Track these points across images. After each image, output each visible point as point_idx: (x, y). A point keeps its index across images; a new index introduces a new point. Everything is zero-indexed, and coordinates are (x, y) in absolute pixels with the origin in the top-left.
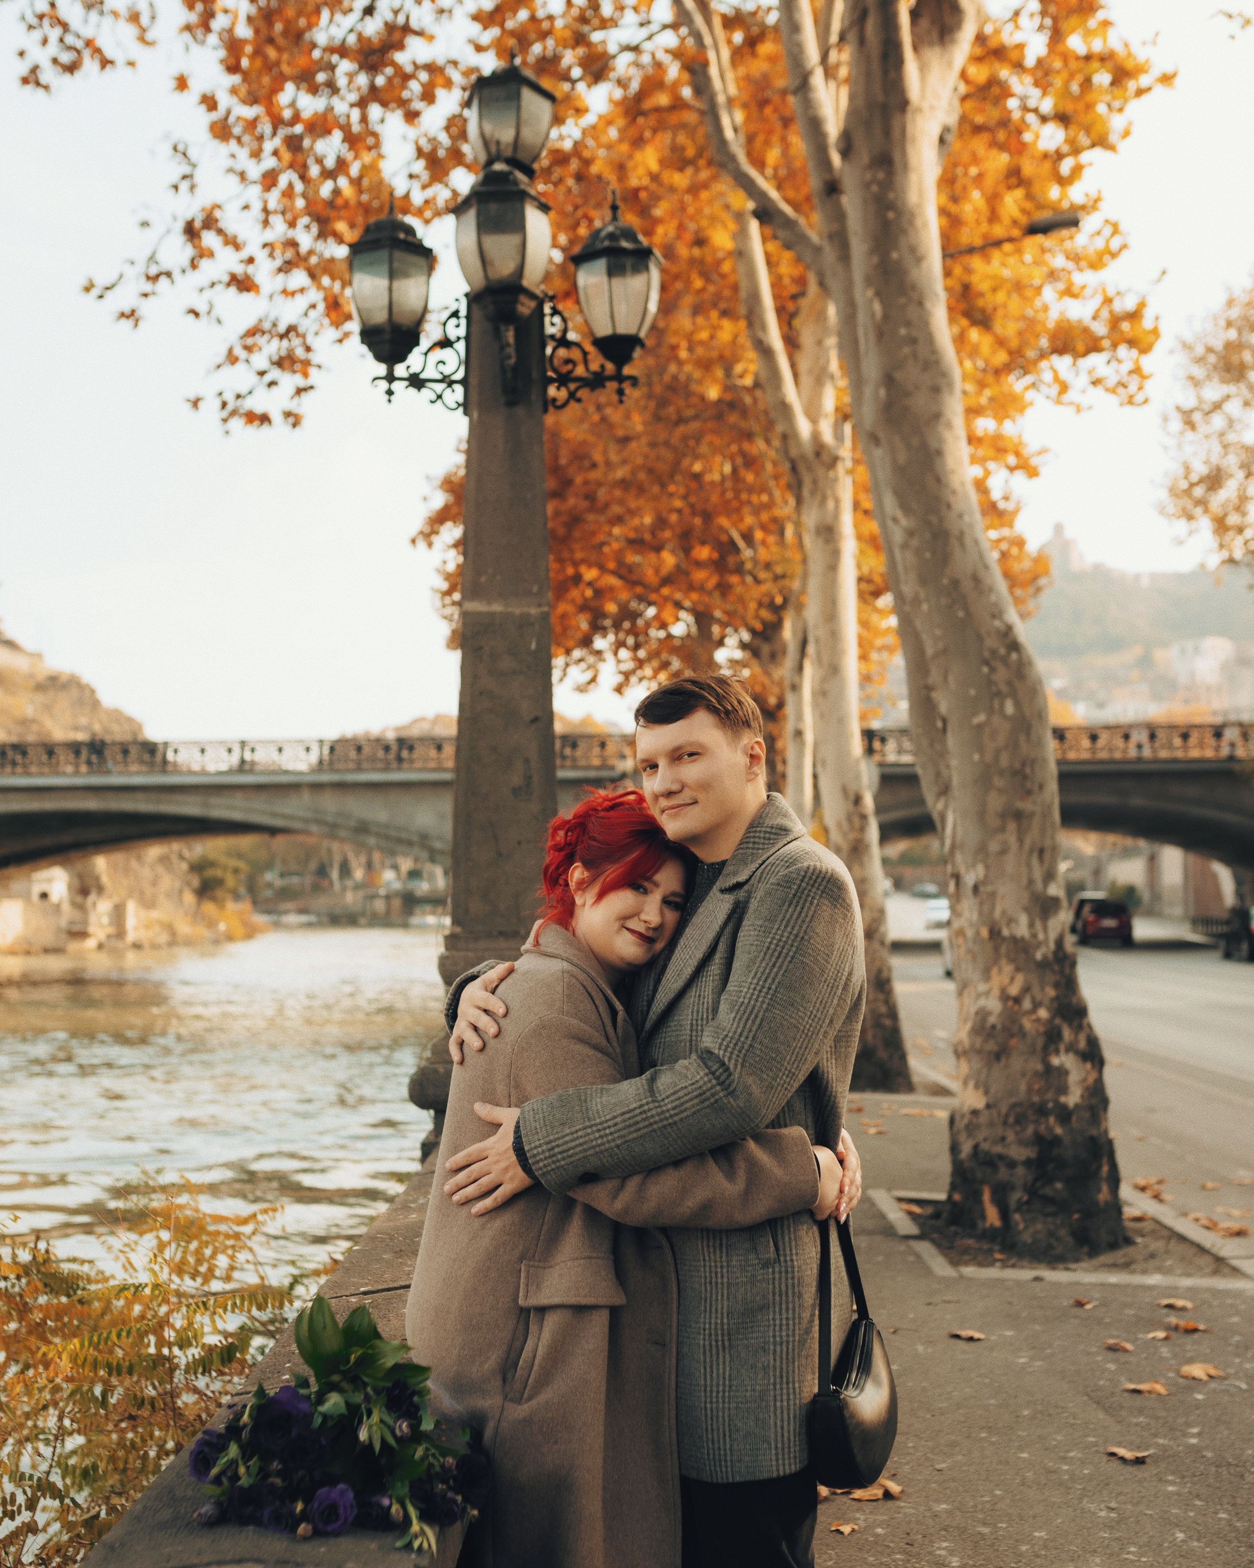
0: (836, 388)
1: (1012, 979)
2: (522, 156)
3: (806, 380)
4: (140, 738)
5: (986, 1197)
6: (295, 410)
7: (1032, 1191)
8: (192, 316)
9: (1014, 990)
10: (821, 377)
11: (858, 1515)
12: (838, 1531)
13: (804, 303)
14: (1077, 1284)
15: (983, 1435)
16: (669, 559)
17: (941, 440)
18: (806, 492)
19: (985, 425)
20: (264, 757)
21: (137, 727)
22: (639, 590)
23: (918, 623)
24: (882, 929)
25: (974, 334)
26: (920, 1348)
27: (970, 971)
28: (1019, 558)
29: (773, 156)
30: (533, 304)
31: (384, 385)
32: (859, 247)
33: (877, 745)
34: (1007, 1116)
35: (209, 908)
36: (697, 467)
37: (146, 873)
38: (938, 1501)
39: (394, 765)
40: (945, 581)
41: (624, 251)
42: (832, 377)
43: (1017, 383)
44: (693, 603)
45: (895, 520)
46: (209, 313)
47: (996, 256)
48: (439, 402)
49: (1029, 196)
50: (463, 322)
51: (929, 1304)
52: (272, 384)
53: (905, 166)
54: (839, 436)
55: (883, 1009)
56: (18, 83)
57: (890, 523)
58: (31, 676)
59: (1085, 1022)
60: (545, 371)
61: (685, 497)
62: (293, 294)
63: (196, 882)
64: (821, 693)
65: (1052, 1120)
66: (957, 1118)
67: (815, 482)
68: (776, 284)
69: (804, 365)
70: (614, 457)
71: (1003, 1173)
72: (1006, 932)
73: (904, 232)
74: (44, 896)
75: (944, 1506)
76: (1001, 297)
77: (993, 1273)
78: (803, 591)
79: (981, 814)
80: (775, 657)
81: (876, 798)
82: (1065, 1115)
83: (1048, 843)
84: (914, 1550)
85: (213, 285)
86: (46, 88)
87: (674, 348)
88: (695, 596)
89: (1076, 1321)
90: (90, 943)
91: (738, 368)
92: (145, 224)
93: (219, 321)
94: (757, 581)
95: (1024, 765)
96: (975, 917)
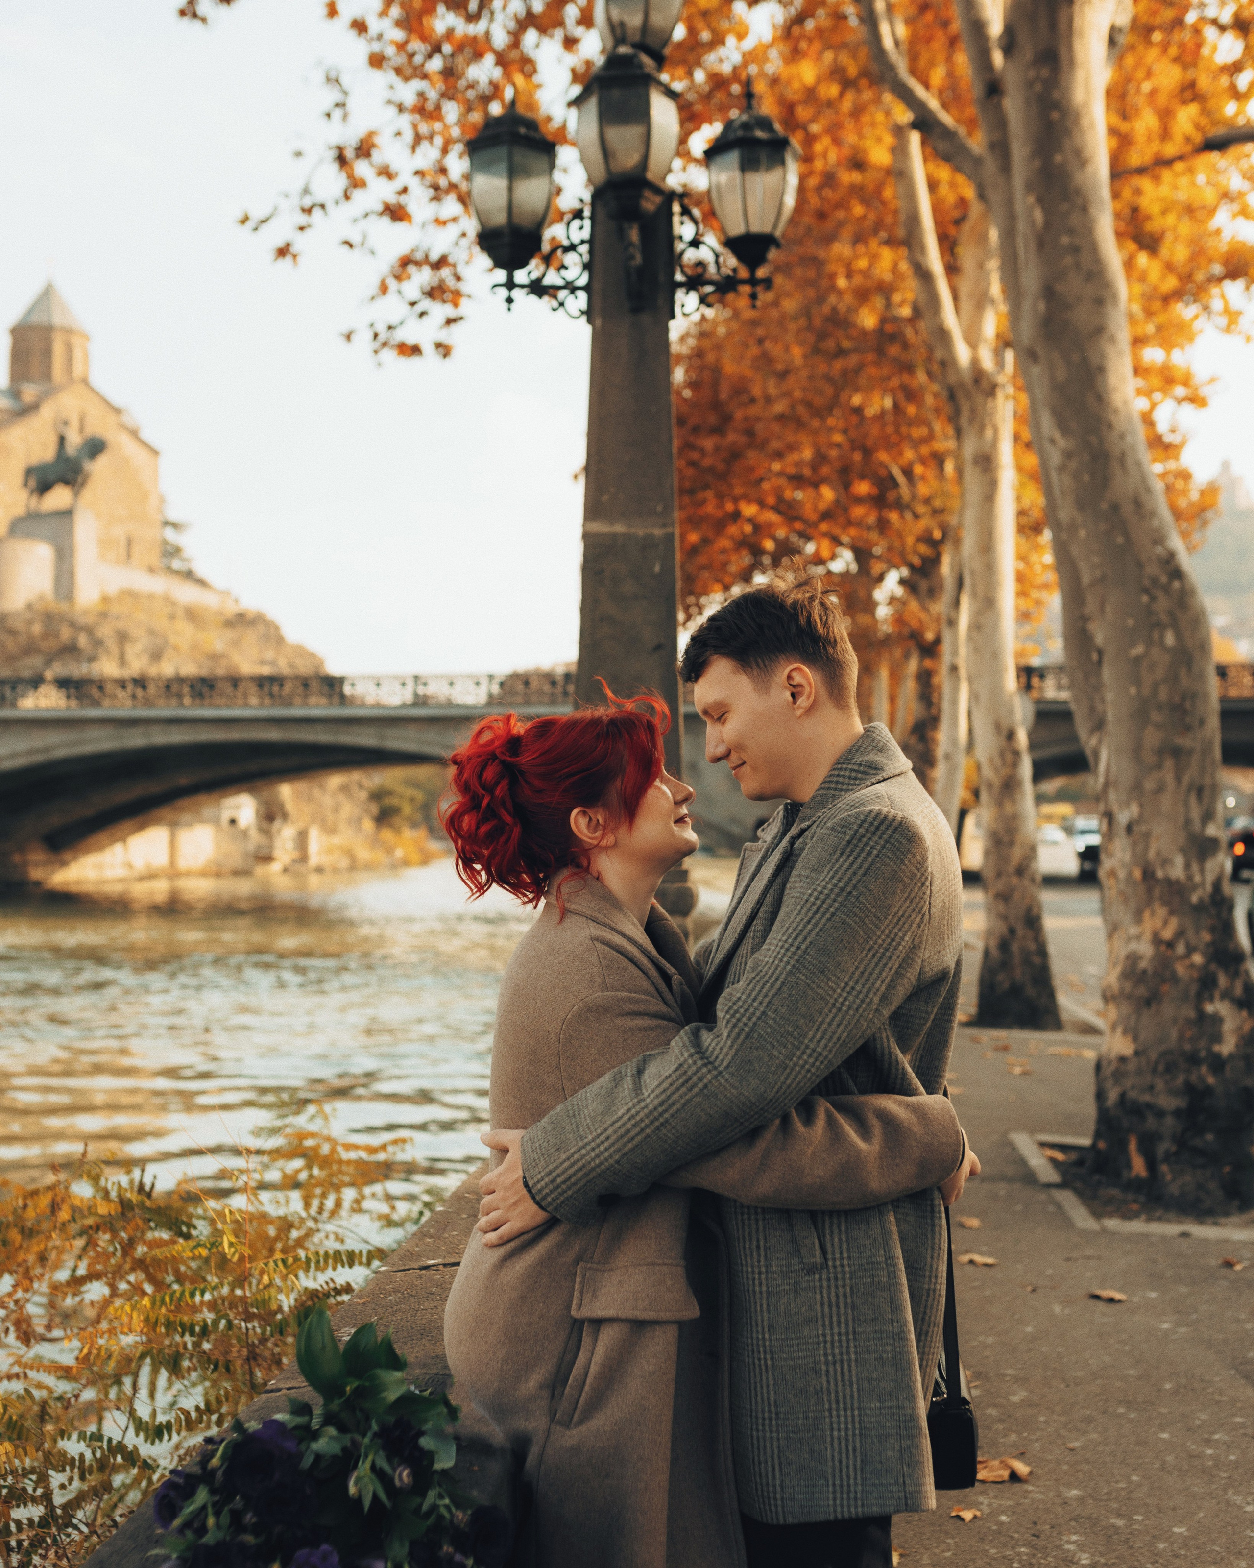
0: (997, 313)
1: (1166, 923)
2: (650, 41)
3: (967, 305)
4: (322, 674)
5: (1133, 1146)
6: (447, 341)
7: (1181, 1141)
8: (347, 247)
9: (1167, 934)
10: (982, 301)
11: (981, 1499)
12: (959, 1517)
13: (966, 227)
14: (1227, 1241)
15: (1121, 1410)
16: (828, 494)
17: (1103, 356)
18: (964, 421)
19: (1153, 355)
20: (437, 690)
21: (320, 663)
22: (798, 525)
23: (1075, 550)
24: (1033, 866)
25: (1143, 259)
26: (1057, 1309)
27: (1122, 914)
28: (1185, 492)
29: (938, 75)
30: (658, 200)
31: (503, 292)
32: (1019, 151)
33: (1035, 681)
34: (1156, 1063)
35: (387, 834)
36: (856, 400)
37: (327, 800)
38: (1069, 1486)
39: (560, 698)
40: (1104, 506)
41: (758, 142)
42: (993, 301)
43: (1186, 311)
44: (853, 538)
45: (1052, 441)
46: (362, 244)
47: (1167, 175)
48: (561, 309)
49: (1205, 111)
50: (587, 223)
51: (1068, 1259)
52: (422, 314)
53: (1072, 62)
54: (1000, 364)
55: (1032, 946)
56: (175, 14)
57: (1047, 445)
58: (220, 613)
59: (1242, 968)
60: (673, 274)
61: (845, 432)
62: (445, 223)
63: (375, 809)
64: (976, 627)
65: (1204, 1069)
66: (1104, 1064)
67: (973, 411)
68: (937, 209)
69: (965, 288)
70: (773, 390)
71: (1151, 1123)
72: (1160, 874)
73: (1068, 132)
74: (233, 822)
75: (1075, 1492)
76: (1170, 219)
77: (1137, 1226)
78: (960, 525)
79: (1137, 751)
80: (933, 592)
81: (1030, 735)
82: (1218, 1064)
83: (1207, 781)
84: (1041, 1543)
85: (367, 215)
86: (204, 20)
87: (833, 277)
88: (853, 531)
89: (1225, 1283)
90: (276, 867)
91: (897, 298)
92: (298, 154)
93: (373, 253)
94: (916, 516)
95: (1184, 698)
96: (1127, 857)
